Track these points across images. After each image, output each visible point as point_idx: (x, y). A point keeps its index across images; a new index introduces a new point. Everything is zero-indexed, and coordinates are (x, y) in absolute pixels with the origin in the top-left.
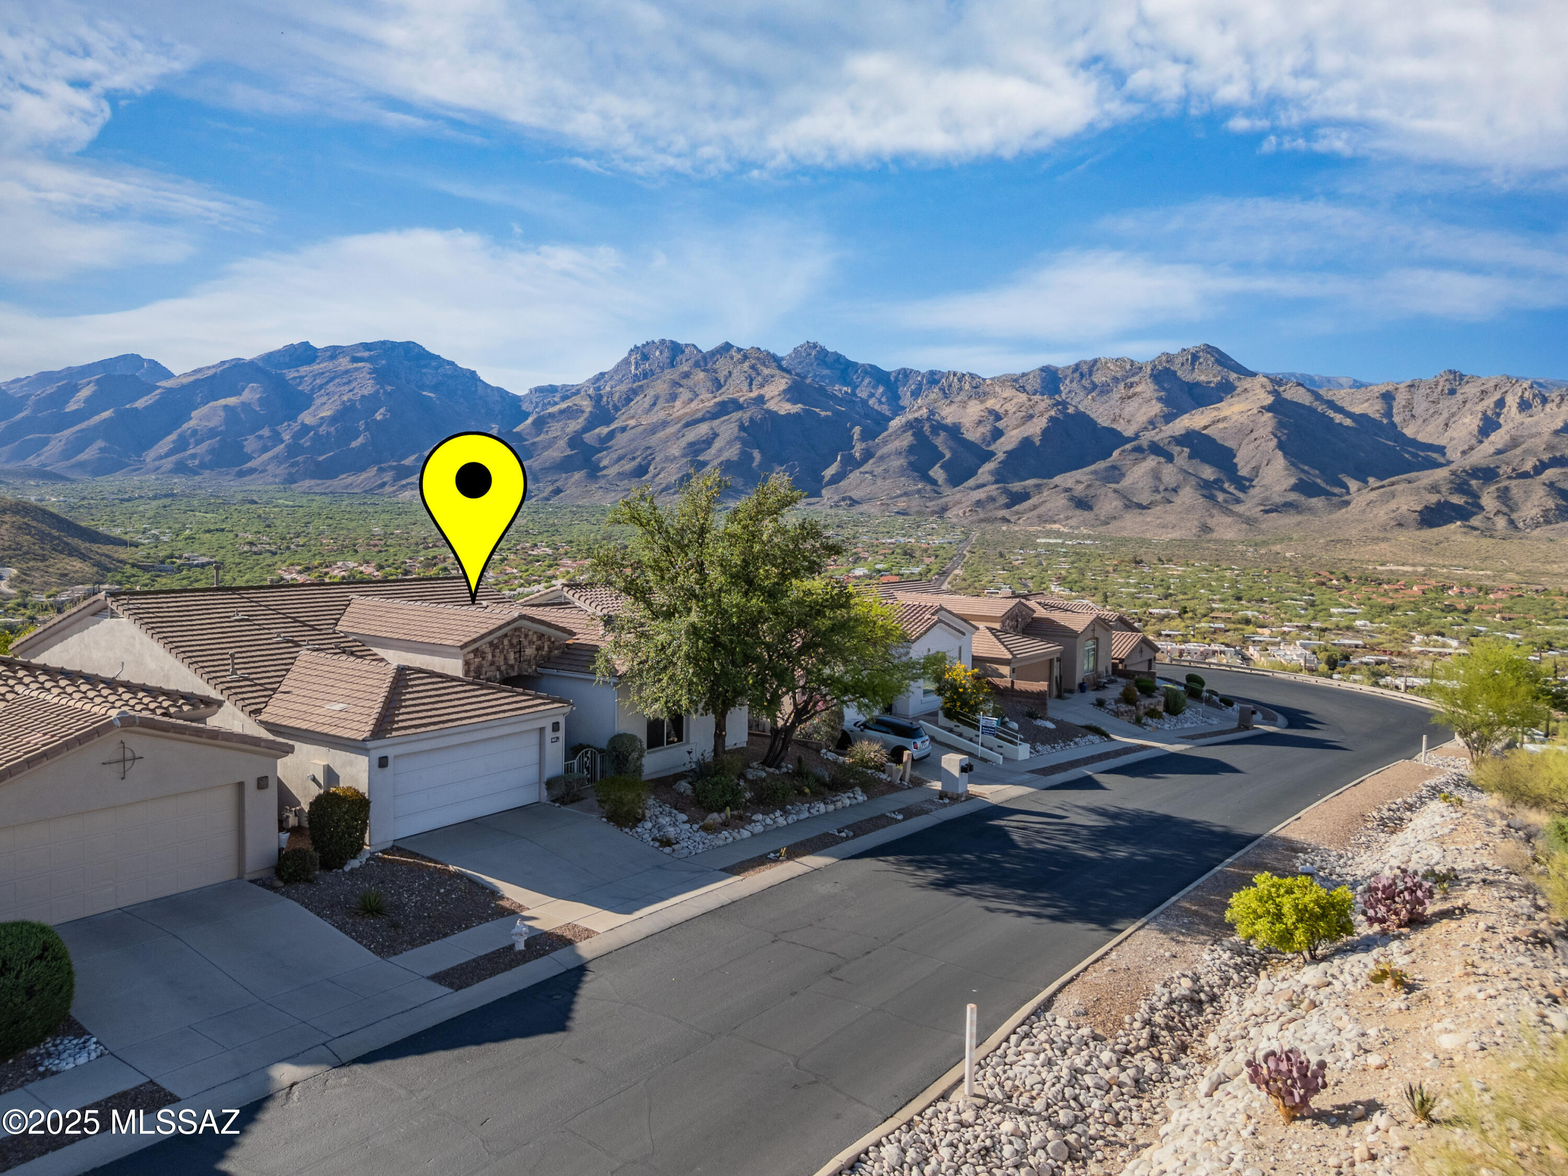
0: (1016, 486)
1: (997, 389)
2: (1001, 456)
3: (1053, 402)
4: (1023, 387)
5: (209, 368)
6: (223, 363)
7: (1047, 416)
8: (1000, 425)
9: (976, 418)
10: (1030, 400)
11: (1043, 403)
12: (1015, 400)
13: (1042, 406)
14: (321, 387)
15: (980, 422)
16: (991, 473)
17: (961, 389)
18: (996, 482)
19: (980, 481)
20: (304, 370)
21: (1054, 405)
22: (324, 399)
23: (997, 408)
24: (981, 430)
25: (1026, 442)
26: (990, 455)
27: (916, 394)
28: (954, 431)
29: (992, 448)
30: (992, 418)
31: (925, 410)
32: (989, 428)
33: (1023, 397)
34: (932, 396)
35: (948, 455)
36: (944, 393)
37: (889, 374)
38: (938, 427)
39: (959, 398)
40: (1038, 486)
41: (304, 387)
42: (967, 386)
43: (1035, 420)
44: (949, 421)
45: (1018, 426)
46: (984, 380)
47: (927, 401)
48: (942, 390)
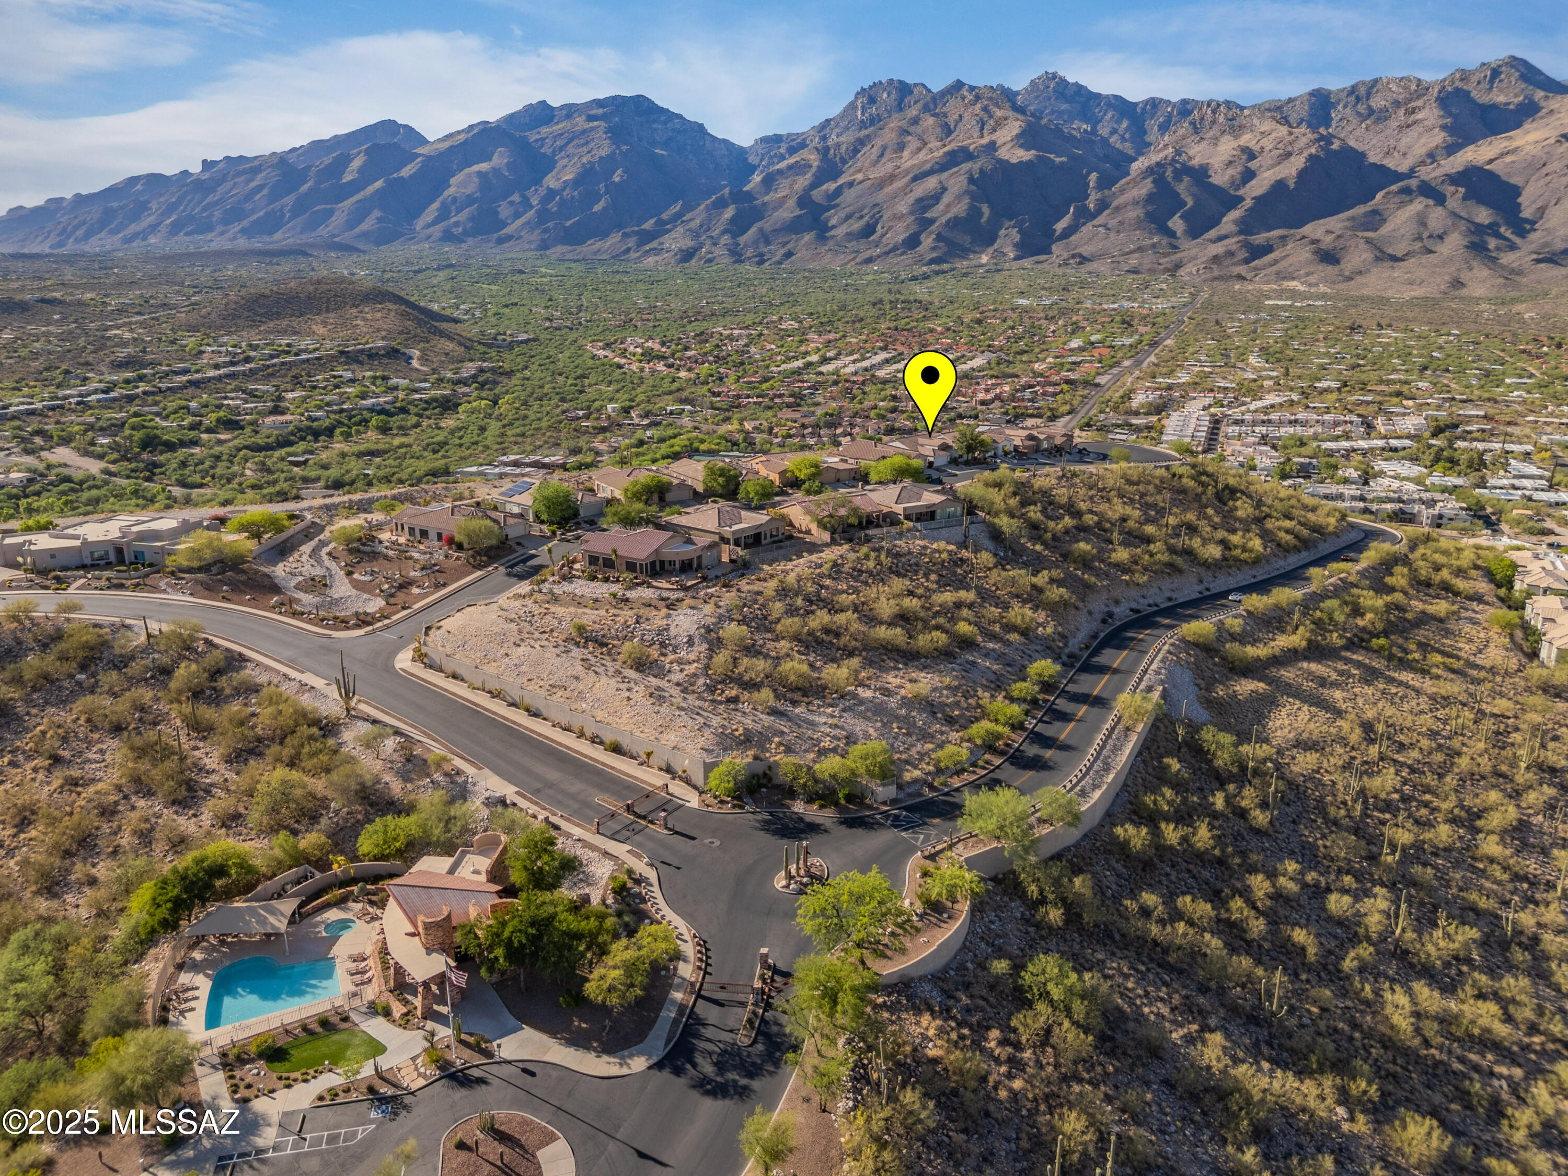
0: (1259, 239)
1: (1256, 121)
2: (1248, 203)
3: (1316, 136)
4: (1285, 118)
5: (459, 132)
6: (471, 127)
7: (1305, 154)
8: (1253, 165)
9: (1226, 158)
10: (1291, 134)
11: (1304, 135)
12: (1274, 135)
13: (1303, 141)
14: (561, 148)
15: (1231, 162)
16: (1236, 222)
17: (1214, 122)
18: (1240, 232)
19: (1223, 232)
20: (545, 130)
21: (1318, 140)
22: (565, 161)
23: (1252, 145)
24: (1231, 172)
25: (1280, 185)
26: (1238, 200)
27: (1164, 128)
28: (1200, 175)
29: (1240, 193)
30: (1244, 157)
31: (1171, 150)
32: (1239, 169)
33: (1284, 130)
34: (1181, 132)
35: (1190, 203)
36: (1195, 127)
37: (1136, 104)
38: (1185, 170)
39: (1211, 133)
40: (1283, 238)
41: (546, 150)
42: (1221, 119)
43: (1292, 159)
44: (1195, 162)
45: (1272, 166)
46: (1242, 108)
47: (1174, 138)
48: (1193, 124)
